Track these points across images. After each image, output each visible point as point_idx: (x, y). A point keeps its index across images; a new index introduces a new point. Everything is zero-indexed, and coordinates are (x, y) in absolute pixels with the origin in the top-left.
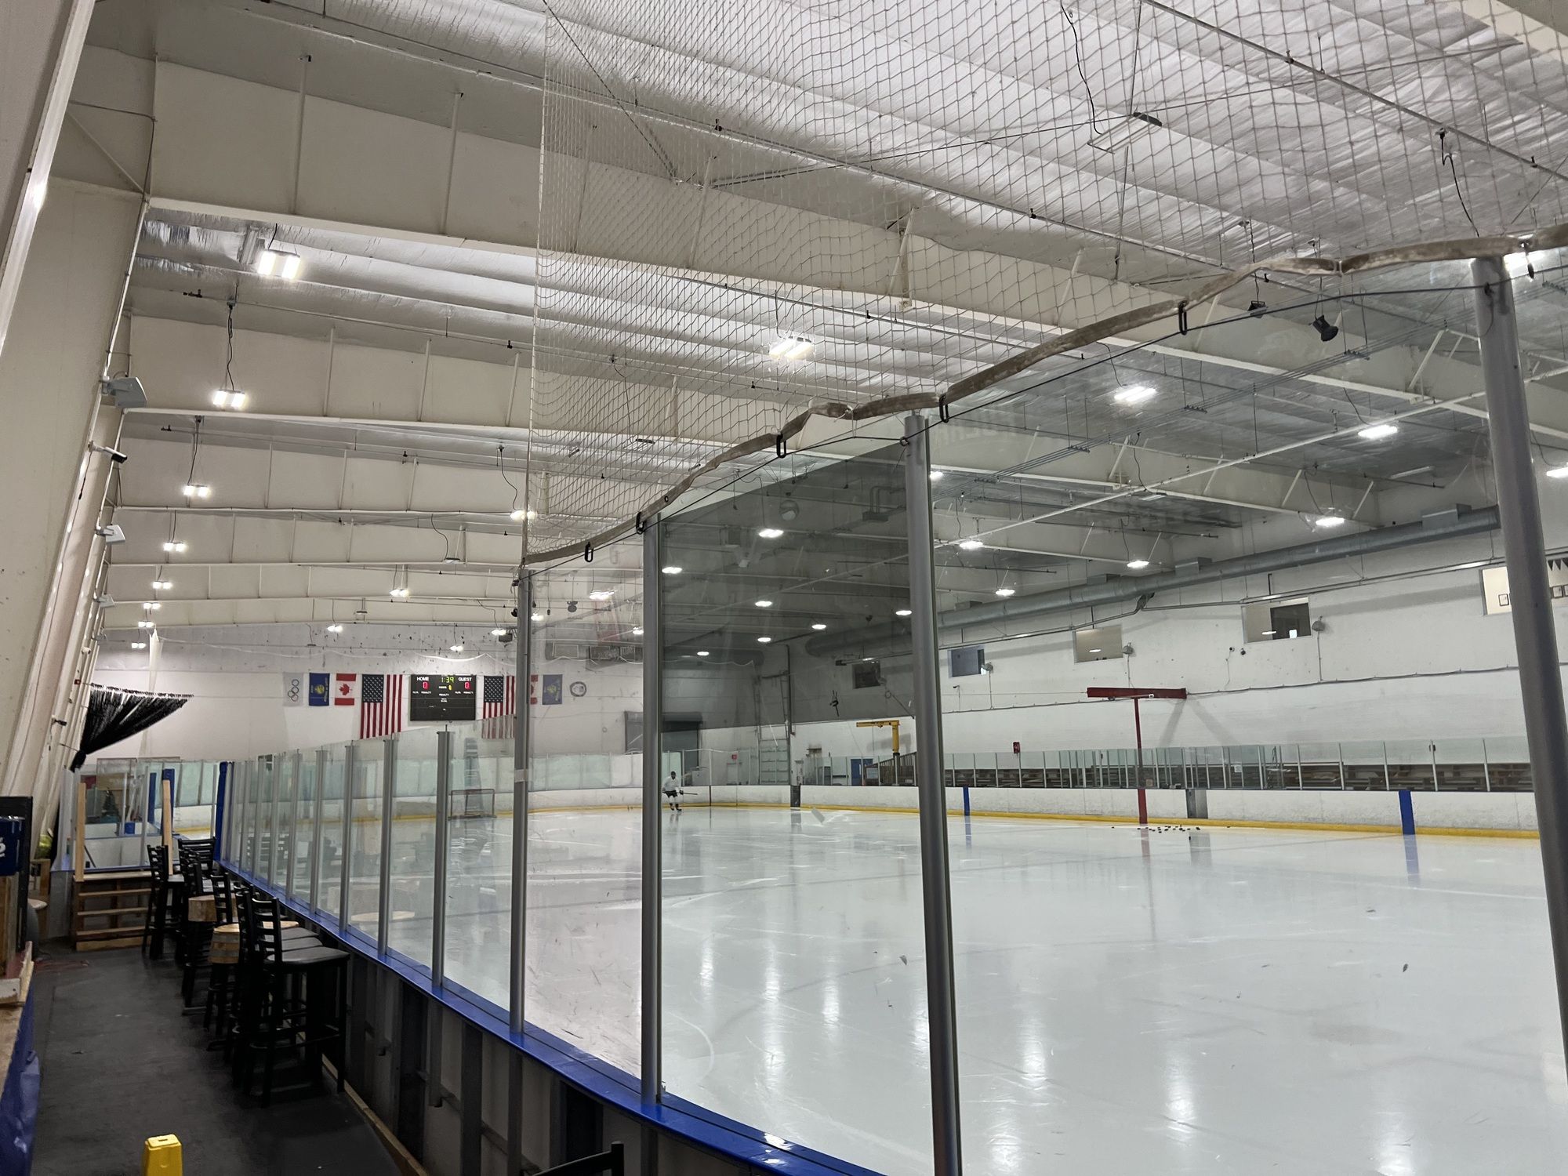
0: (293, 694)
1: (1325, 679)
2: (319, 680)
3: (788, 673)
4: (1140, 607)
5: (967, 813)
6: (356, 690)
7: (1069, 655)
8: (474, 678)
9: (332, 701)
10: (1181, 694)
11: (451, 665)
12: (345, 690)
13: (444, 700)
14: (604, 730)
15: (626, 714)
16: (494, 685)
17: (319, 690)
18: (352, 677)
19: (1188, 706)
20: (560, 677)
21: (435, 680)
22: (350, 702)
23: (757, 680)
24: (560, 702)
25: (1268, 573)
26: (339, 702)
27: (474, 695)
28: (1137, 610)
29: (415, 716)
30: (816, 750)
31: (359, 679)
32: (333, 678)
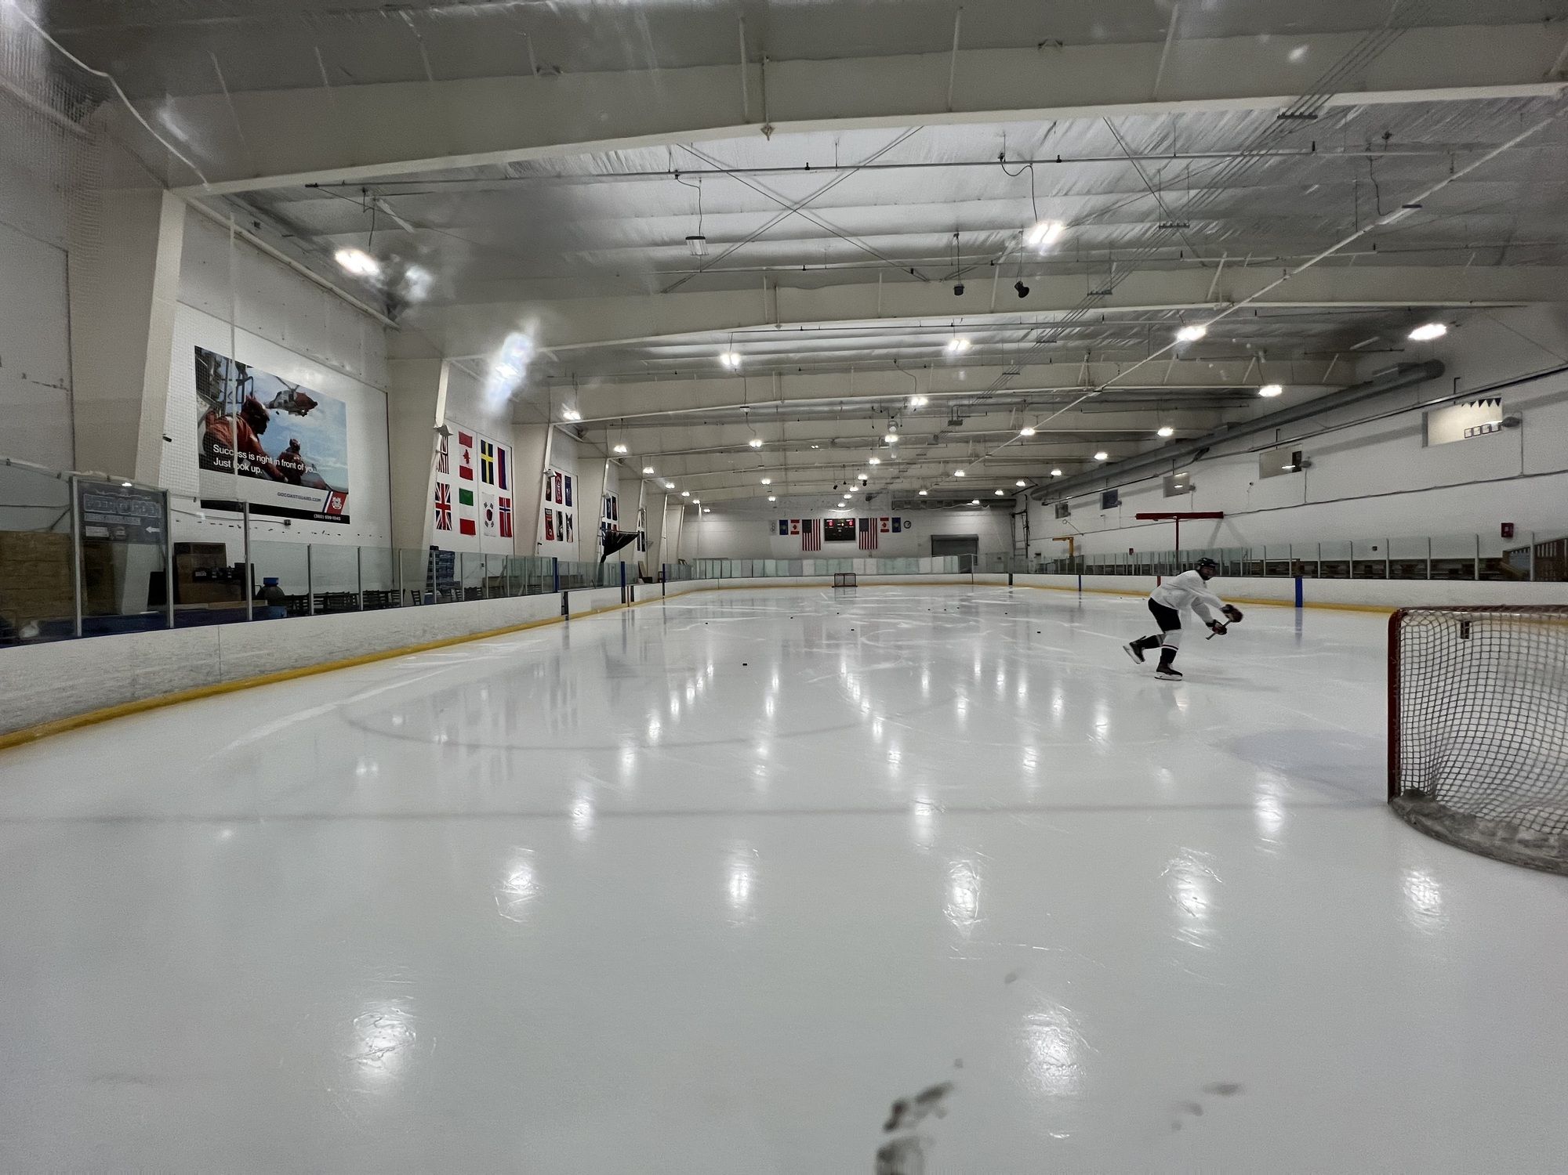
0: (773, 530)
1: (1308, 502)
2: (783, 523)
3: (1025, 511)
4: (1196, 459)
5: (1080, 590)
6: (800, 526)
7: (1161, 492)
8: (854, 519)
9: (789, 532)
10: (1220, 515)
11: (841, 514)
12: (795, 527)
13: (840, 531)
14: (919, 545)
15: (932, 536)
16: (864, 523)
17: (784, 528)
18: (798, 521)
19: (1224, 523)
20: (900, 518)
21: (835, 521)
22: (797, 533)
23: (1013, 516)
24: (900, 531)
25: (1275, 429)
26: (792, 533)
27: (855, 528)
28: (1193, 461)
29: (827, 539)
30: (1038, 555)
31: (801, 521)
32: (789, 522)
